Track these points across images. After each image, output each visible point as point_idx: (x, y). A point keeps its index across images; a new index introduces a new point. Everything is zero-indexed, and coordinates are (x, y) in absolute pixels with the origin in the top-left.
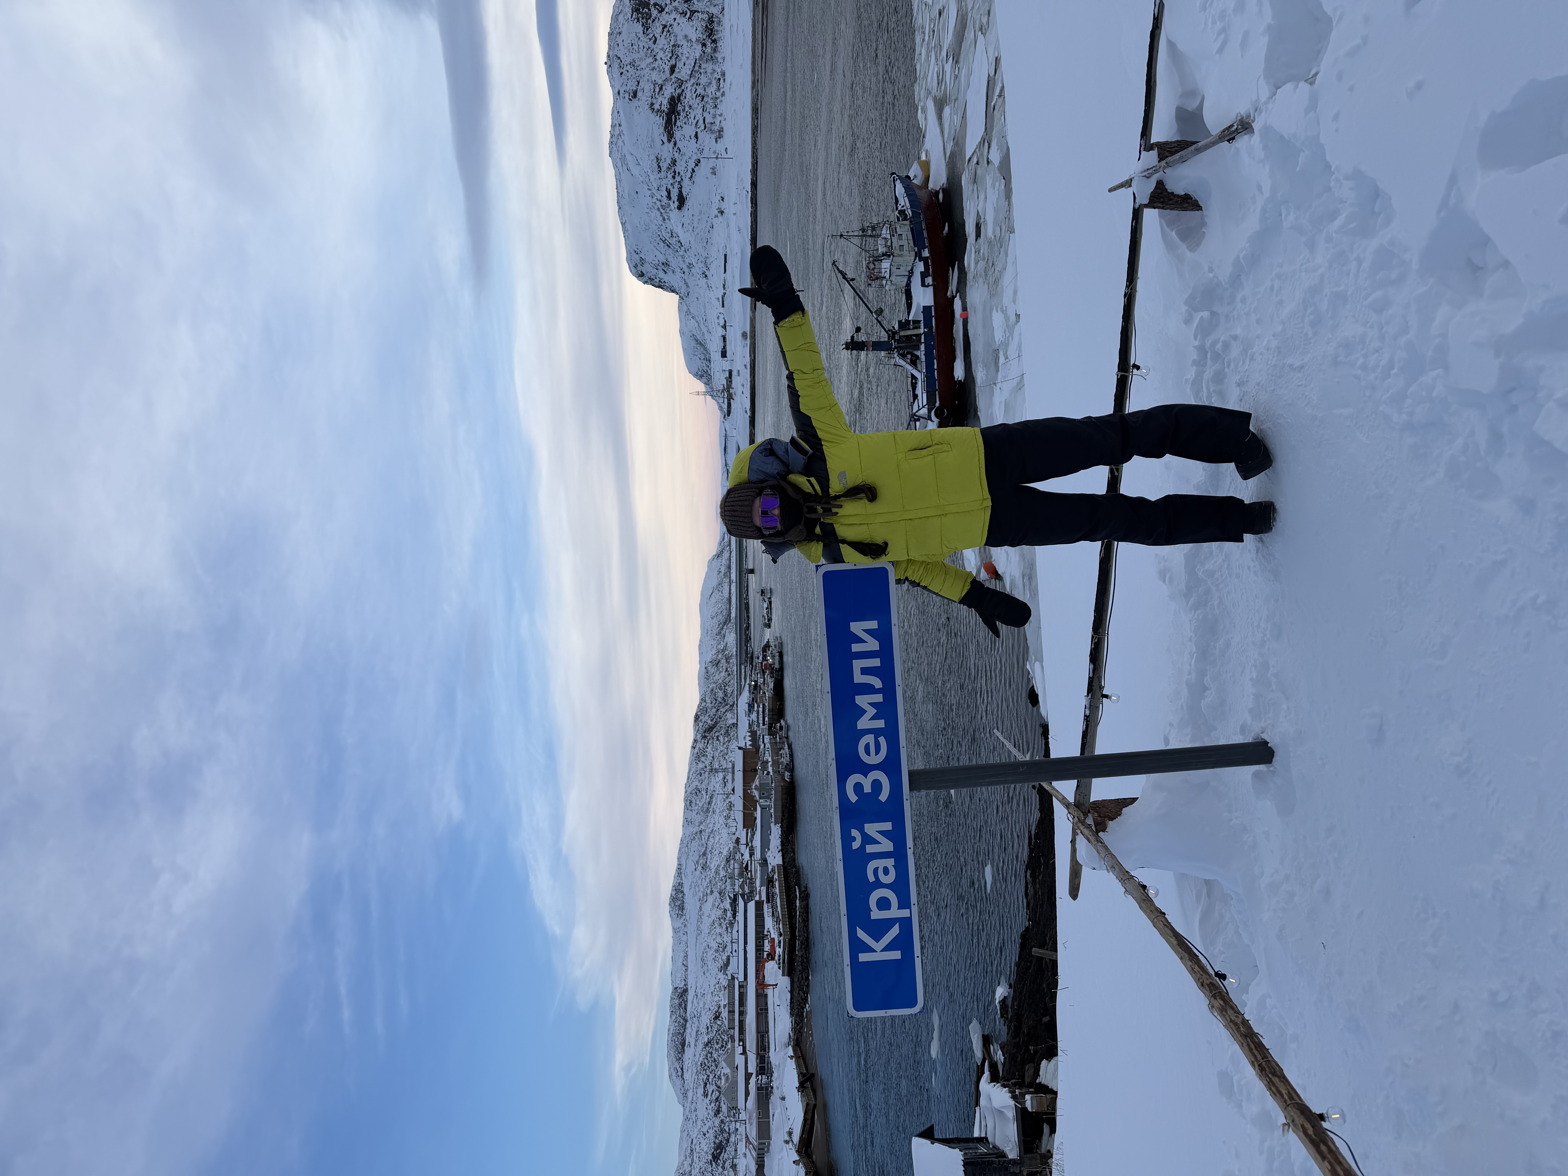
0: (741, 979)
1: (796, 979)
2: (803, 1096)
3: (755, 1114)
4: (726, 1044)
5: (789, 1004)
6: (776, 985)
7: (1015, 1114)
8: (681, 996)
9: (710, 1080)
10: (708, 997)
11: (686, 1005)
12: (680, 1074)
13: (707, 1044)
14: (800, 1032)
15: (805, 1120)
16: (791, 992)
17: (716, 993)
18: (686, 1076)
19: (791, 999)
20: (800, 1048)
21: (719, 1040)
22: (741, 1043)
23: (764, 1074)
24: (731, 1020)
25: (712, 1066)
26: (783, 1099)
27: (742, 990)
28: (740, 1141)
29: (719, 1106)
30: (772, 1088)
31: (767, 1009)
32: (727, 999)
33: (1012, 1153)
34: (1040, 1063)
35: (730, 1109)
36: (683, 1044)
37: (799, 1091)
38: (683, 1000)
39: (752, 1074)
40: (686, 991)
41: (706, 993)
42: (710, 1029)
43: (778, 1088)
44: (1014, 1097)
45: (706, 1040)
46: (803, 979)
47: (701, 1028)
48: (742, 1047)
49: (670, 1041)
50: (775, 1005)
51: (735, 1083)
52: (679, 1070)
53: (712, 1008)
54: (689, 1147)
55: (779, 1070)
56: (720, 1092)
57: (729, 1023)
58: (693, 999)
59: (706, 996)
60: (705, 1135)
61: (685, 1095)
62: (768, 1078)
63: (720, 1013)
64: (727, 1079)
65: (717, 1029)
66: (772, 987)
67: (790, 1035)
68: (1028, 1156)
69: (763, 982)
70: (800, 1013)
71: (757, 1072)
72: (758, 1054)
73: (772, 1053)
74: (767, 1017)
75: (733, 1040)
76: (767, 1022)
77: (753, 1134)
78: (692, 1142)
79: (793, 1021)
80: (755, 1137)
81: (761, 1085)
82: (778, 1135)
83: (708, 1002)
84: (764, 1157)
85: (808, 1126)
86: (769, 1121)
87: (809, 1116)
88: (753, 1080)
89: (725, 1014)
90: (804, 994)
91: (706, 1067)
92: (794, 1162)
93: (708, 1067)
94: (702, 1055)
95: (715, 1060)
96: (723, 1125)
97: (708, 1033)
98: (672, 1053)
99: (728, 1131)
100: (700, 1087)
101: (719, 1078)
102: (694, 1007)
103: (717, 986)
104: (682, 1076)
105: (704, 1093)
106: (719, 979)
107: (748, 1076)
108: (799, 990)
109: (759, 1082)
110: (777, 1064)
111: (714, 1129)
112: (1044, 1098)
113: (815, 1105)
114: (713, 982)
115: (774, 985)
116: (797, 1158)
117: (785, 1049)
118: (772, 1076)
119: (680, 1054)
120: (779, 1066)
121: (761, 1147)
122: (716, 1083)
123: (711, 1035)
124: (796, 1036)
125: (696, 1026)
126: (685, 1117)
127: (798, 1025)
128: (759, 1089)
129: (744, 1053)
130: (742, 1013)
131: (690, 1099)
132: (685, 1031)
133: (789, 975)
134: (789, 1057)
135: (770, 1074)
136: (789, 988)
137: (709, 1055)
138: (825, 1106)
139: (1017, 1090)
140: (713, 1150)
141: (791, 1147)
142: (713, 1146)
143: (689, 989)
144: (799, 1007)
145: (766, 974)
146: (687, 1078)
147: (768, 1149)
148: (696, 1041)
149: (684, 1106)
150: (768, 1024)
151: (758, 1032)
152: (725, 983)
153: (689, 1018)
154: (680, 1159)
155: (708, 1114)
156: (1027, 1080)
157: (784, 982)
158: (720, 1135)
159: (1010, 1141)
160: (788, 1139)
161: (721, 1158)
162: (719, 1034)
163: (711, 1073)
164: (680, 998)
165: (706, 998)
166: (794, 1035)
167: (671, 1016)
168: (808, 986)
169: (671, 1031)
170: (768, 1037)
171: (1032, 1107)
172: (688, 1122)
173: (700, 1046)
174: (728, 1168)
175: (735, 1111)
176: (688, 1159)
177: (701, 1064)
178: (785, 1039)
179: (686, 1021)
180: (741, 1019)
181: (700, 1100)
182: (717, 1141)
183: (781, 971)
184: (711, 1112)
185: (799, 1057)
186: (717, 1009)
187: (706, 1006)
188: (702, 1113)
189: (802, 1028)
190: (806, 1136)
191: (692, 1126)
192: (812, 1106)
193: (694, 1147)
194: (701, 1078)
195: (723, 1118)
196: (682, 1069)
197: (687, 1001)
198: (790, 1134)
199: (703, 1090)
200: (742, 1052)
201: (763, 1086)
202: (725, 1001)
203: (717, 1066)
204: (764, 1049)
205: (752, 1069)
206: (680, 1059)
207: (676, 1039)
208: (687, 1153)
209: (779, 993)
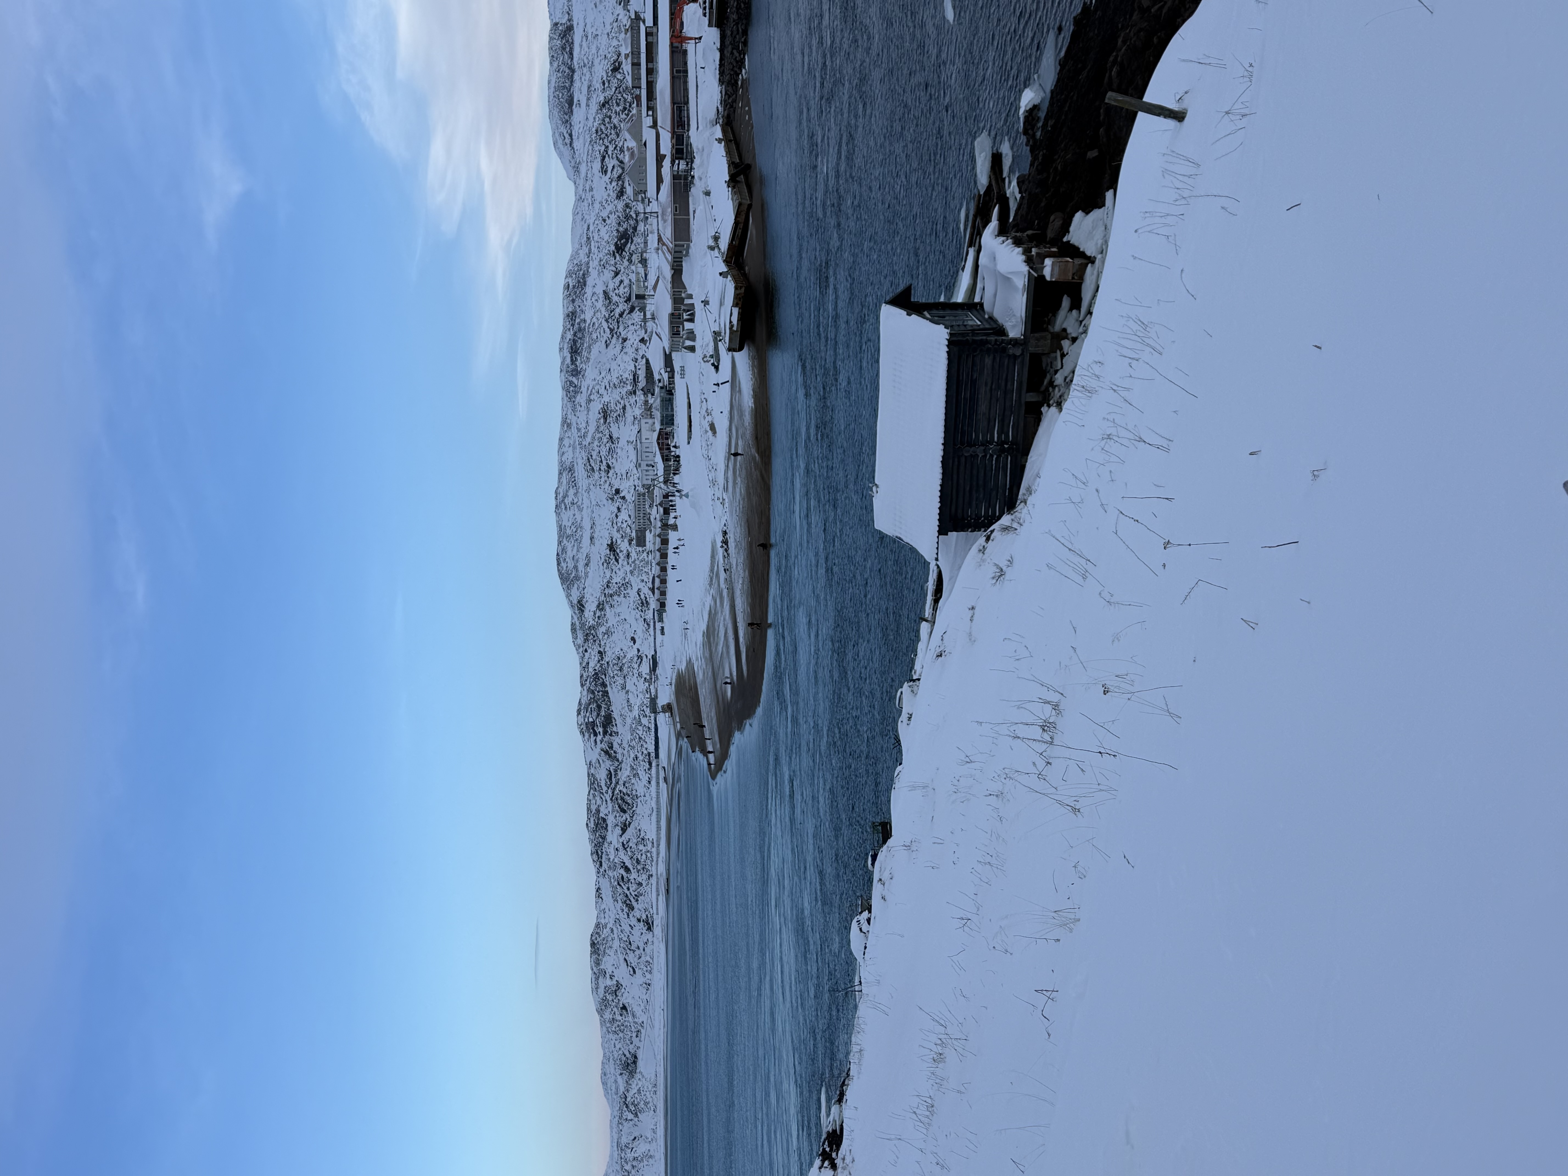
0: (650, 22)
1: (728, 33)
2: (734, 193)
3: (670, 210)
4: (630, 106)
5: (718, 67)
6: (700, 38)
7: (1026, 283)
8: (565, 36)
9: (610, 153)
10: (603, 40)
11: (571, 49)
12: (568, 141)
13: (604, 105)
14: (732, 106)
15: (736, 223)
16: (722, 50)
17: (614, 35)
18: (576, 144)
19: (721, 60)
20: (732, 129)
21: (620, 100)
22: (650, 113)
23: (682, 159)
24: (636, 78)
25: (611, 134)
26: (708, 194)
27: (650, 39)
28: (651, 233)
29: (623, 186)
30: (693, 177)
31: (686, 71)
32: (630, 46)
33: (1015, 330)
34: (1073, 216)
35: (636, 194)
36: (570, 102)
37: (729, 187)
38: (568, 41)
39: (665, 156)
40: (570, 29)
41: (600, 34)
42: (607, 85)
43: (701, 179)
44: (1029, 261)
45: (602, 99)
46: (738, 33)
47: (594, 83)
48: (651, 118)
49: (552, 97)
50: (698, 67)
51: (643, 161)
52: (567, 136)
53: (609, 56)
54: (585, 235)
55: (702, 155)
56: (623, 169)
57: (633, 79)
58: (582, 41)
59: (599, 37)
60: (604, 221)
61: (576, 169)
62: (687, 165)
63: (620, 64)
64: (632, 155)
65: (616, 85)
66: (693, 41)
67: (718, 110)
68: (1036, 335)
69: (681, 32)
70: (733, 81)
71: (672, 155)
72: (673, 133)
73: (693, 132)
74: (686, 83)
75: (639, 105)
76: (686, 90)
77: (668, 233)
78: (588, 229)
79: (723, 90)
80: (670, 237)
81: (678, 172)
82: (700, 238)
83: (603, 46)
84: (682, 262)
85: (740, 231)
86: (689, 219)
87: (742, 218)
88: (667, 163)
89: (627, 67)
90: (740, 55)
91: (603, 136)
92: (721, 274)
93: (606, 135)
94: (597, 119)
95: (615, 127)
96: (628, 210)
97: (604, 89)
98: (556, 112)
99: (635, 217)
100: (596, 161)
101: (622, 151)
102: (583, 53)
103: (615, 24)
104: (571, 144)
105: (602, 168)
106: (618, 15)
107: (660, 158)
108: (733, 49)
109: (676, 168)
110: (700, 147)
111: (617, 214)
112: (1070, 265)
113: (750, 206)
114: (610, 19)
115: (696, 39)
116: (725, 270)
117: (711, 127)
118: (692, 162)
119: (567, 115)
120: (703, 150)
121: (677, 249)
122: (617, 157)
123: (609, 93)
124: (726, 112)
125: (587, 79)
126: (578, 197)
127: (729, 97)
128: (675, 177)
129: (655, 125)
130: (650, 72)
131: (583, 175)
132: (572, 85)
133: (717, 26)
134: (716, 140)
135: (691, 160)
136: (718, 45)
137: (607, 120)
138: (763, 207)
139: (1033, 250)
140: (616, 240)
141: (717, 255)
142: (616, 235)
143: (575, 26)
144: (732, 73)
145: (685, 20)
146: (578, 148)
147: (688, 252)
148: (588, 99)
149: (575, 184)
150: (688, 93)
151: (673, 102)
152: (625, 21)
153: (576, 67)
154: (573, 247)
155: (609, 195)
156: (1050, 234)
157: (712, 36)
158: (624, 222)
159: (1014, 315)
160: (713, 244)
161: (626, 249)
162: (620, 93)
163: (610, 143)
164: (562, 38)
165: (599, 41)
166: (724, 110)
167: (551, 63)
168: (745, 43)
169: (553, 84)
170: (688, 110)
171: (1052, 275)
172: (582, 204)
173: (594, 107)
174: (636, 262)
175: (643, 195)
176: (584, 247)
177: (597, 131)
178: (712, 115)
179: (573, 71)
180: (649, 79)
181: (596, 179)
182: (621, 229)
183: (706, 20)
184: (611, 193)
185: (731, 141)
186: (616, 57)
187: (601, 52)
188: (600, 194)
189: (735, 101)
190: (737, 242)
191: (587, 208)
192: (746, 207)
193: (590, 234)
194: (597, 149)
195: (628, 201)
196: (571, 135)
197: (572, 43)
198: (716, 238)
199: (600, 164)
200: (651, 124)
201: (680, 173)
202: (626, 48)
203: (618, 136)
204: (681, 125)
205: (666, 148)
206: (567, 122)
207: (561, 95)
208: (583, 241)
209: (704, 50)
